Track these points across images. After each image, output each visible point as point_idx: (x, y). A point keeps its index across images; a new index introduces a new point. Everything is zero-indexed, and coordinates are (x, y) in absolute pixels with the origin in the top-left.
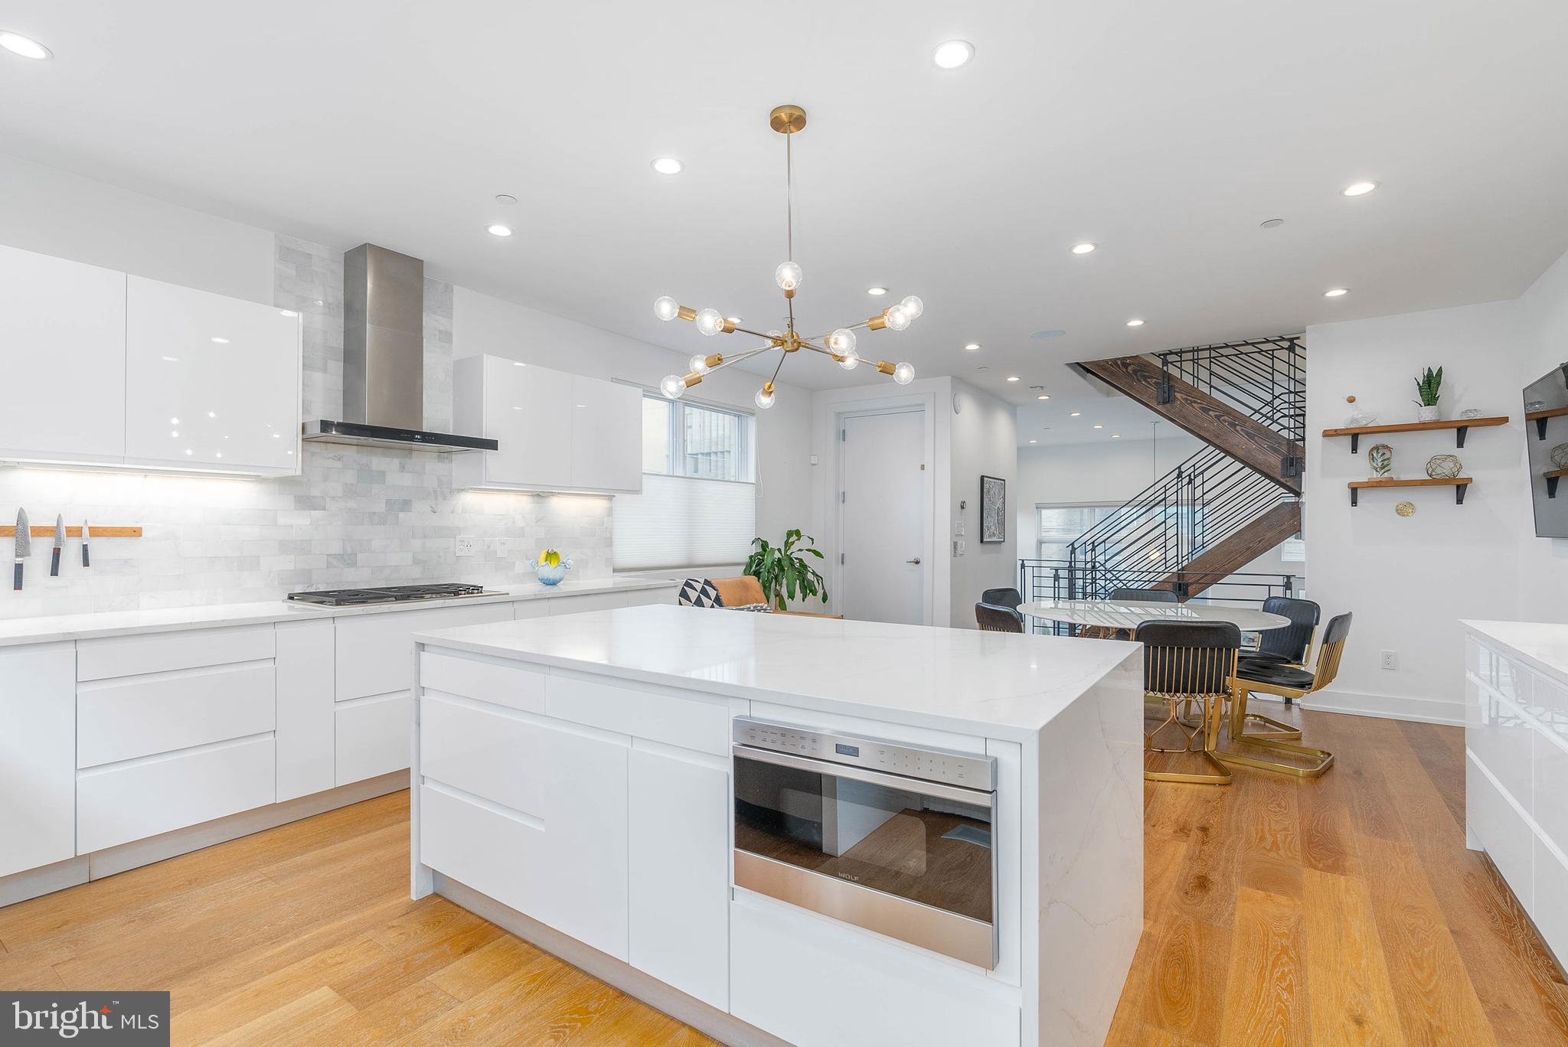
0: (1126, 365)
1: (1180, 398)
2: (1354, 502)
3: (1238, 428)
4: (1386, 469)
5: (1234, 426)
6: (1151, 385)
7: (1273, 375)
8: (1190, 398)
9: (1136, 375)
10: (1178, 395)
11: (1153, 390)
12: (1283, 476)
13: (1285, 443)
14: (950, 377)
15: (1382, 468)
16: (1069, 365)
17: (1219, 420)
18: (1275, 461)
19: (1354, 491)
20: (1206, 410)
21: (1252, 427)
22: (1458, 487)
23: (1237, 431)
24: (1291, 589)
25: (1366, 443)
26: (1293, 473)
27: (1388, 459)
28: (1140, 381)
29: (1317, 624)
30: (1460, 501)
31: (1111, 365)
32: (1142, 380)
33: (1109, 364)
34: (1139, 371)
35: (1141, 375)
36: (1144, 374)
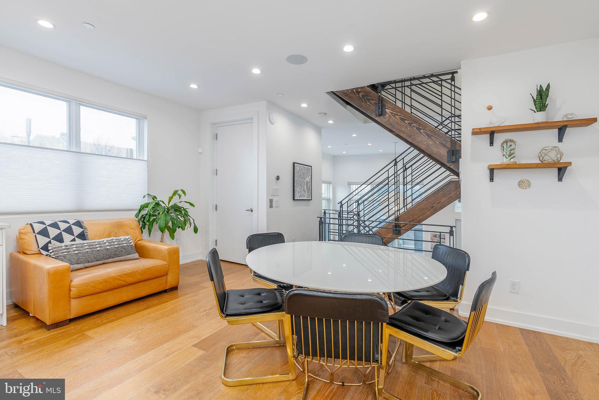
0: (358, 92)
1: (388, 112)
2: (492, 179)
3: (422, 131)
4: (512, 156)
5: (419, 129)
6: (372, 105)
7: (441, 96)
8: (394, 112)
9: (364, 99)
10: (387, 111)
11: (373, 107)
12: (448, 162)
13: (449, 140)
14: (266, 101)
15: (510, 156)
16: (328, 93)
17: (411, 126)
18: (443, 152)
19: (492, 171)
20: (403, 120)
21: (430, 131)
22: (560, 169)
23: (421, 133)
24: (453, 235)
25: (499, 138)
26: (454, 160)
27: (514, 149)
28: (366, 102)
29: (468, 270)
30: (560, 179)
31: (350, 92)
32: (367, 101)
33: (349, 92)
34: (366, 96)
35: (367, 98)
36: (368, 97)
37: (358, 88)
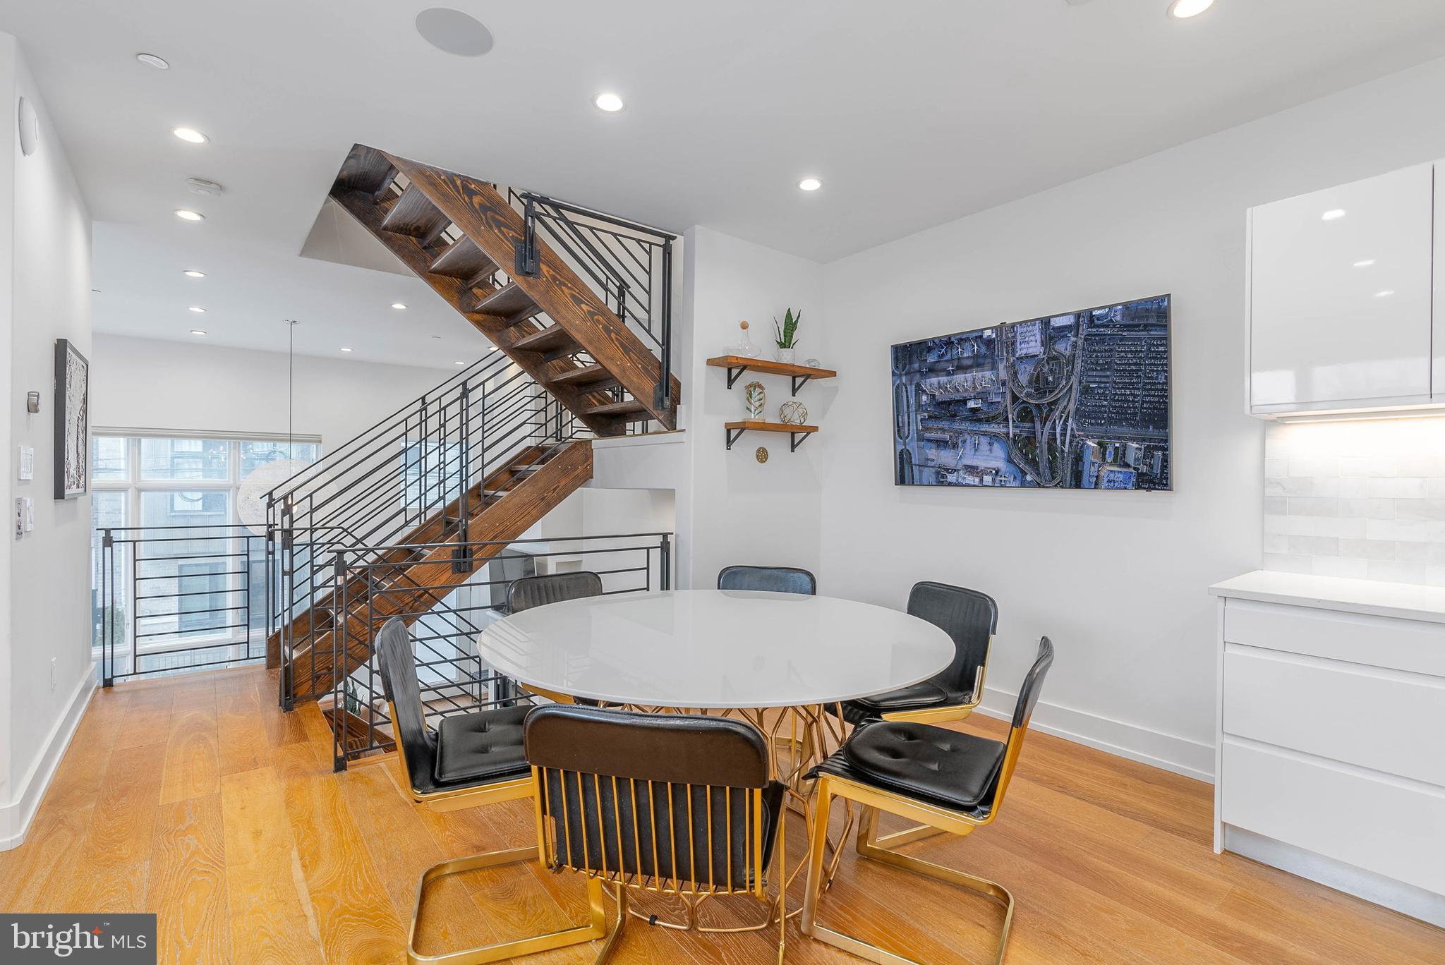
0: (471, 193)
1: (546, 273)
2: (729, 444)
3: (613, 335)
4: (759, 409)
5: (607, 330)
6: (507, 239)
8: (559, 277)
9: (485, 215)
10: (544, 268)
11: (510, 248)
12: (655, 407)
15: (756, 409)
17: (593, 319)
19: (731, 430)
21: (627, 339)
22: (793, 434)
24: (668, 551)
26: (668, 405)
27: (762, 399)
28: (491, 227)
30: (793, 448)
31: (444, 181)
32: (494, 226)
33: (440, 179)
34: (490, 209)
35: (493, 218)
36: (497, 217)
37: (471, 178)
